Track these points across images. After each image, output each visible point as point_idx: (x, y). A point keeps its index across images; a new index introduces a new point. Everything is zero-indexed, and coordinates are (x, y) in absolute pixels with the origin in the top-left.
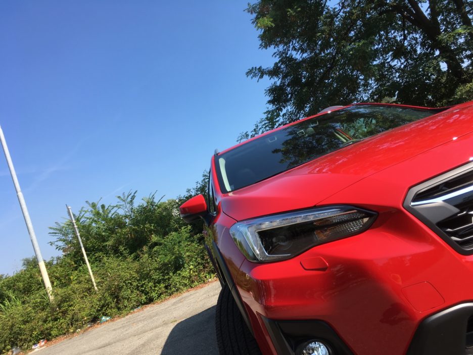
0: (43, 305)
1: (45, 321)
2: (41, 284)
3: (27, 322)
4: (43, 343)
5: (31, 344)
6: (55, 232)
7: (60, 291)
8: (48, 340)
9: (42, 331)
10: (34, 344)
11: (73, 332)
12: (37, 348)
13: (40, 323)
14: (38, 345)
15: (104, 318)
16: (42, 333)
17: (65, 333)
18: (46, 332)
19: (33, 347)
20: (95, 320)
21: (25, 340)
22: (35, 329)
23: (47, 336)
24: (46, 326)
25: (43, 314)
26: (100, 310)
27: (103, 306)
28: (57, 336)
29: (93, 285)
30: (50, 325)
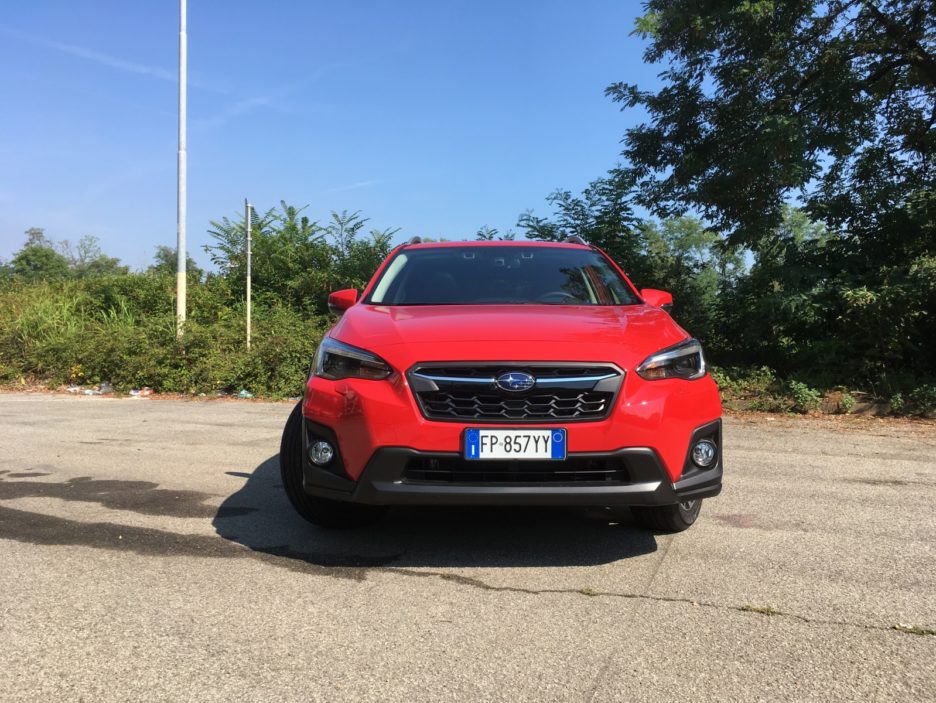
0: (165, 339)
1: (160, 363)
2: (172, 306)
3: (135, 353)
4: (147, 393)
5: (130, 386)
6: (218, 231)
7: (195, 327)
8: (156, 391)
9: (151, 375)
10: (135, 389)
11: (195, 395)
12: (136, 396)
13: (152, 363)
14: (140, 392)
15: (244, 392)
16: (150, 377)
17: (182, 390)
18: (157, 378)
19: (132, 392)
20: (230, 390)
21: (124, 377)
22: (143, 368)
23: (156, 386)
24: (158, 370)
25: (161, 352)
26: (242, 379)
27: (248, 375)
28: (170, 390)
29: (245, 339)
30: (166, 370)
